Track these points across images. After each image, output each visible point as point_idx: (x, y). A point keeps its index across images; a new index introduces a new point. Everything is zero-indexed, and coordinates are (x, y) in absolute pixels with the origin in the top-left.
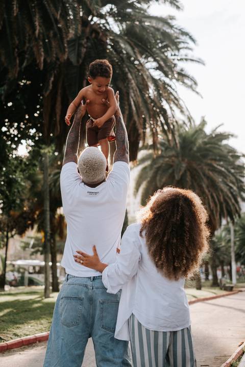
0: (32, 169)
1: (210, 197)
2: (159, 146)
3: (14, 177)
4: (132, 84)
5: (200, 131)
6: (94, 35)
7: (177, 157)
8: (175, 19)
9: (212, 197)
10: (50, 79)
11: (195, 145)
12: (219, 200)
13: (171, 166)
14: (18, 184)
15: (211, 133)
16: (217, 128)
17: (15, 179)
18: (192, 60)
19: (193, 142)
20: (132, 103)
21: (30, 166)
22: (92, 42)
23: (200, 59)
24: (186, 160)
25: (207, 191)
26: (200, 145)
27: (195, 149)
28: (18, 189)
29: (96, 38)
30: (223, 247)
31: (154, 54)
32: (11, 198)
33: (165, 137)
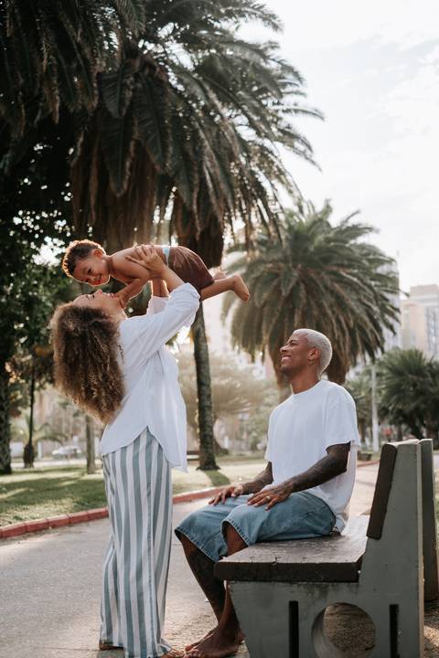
0: (62, 282)
1: (334, 321)
2: (255, 244)
3: (36, 294)
4: (206, 146)
5: (320, 221)
6: (147, 71)
7: (285, 260)
8: (278, 47)
9: (338, 321)
10: (77, 141)
11: (312, 243)
12: (348, 325)
13: (277, 275)
14: (42, 305)
15: (339, 225)
16: (349, 218)
17: (36, 298)
18: (305, 112)
19: (310, 239)
20: (208, 177)
21: (59, 278)
22: (144, 82)
23: (316, 110)
24: (300, 266)
25: (329, 312)
26: (320, 243)
27: (312, 249)
28: (43, 312)
29: (151, 75)
30: (362, 398)
31: (239, 101)
32: (33, 328)
33: (265, 229)
